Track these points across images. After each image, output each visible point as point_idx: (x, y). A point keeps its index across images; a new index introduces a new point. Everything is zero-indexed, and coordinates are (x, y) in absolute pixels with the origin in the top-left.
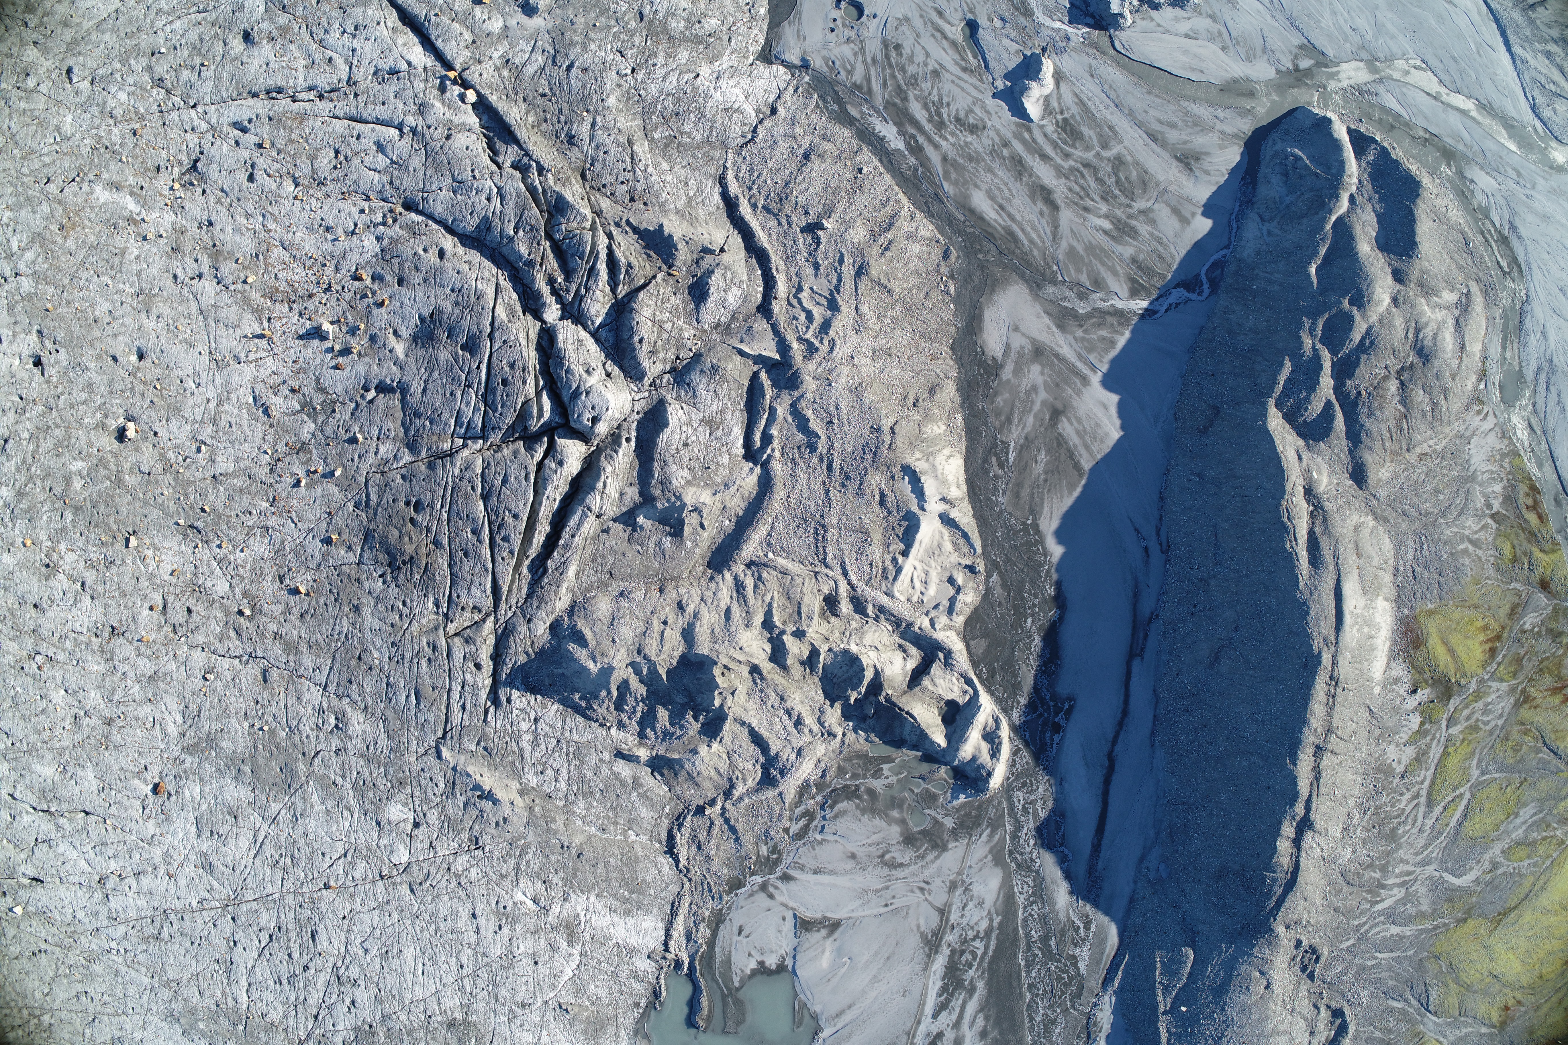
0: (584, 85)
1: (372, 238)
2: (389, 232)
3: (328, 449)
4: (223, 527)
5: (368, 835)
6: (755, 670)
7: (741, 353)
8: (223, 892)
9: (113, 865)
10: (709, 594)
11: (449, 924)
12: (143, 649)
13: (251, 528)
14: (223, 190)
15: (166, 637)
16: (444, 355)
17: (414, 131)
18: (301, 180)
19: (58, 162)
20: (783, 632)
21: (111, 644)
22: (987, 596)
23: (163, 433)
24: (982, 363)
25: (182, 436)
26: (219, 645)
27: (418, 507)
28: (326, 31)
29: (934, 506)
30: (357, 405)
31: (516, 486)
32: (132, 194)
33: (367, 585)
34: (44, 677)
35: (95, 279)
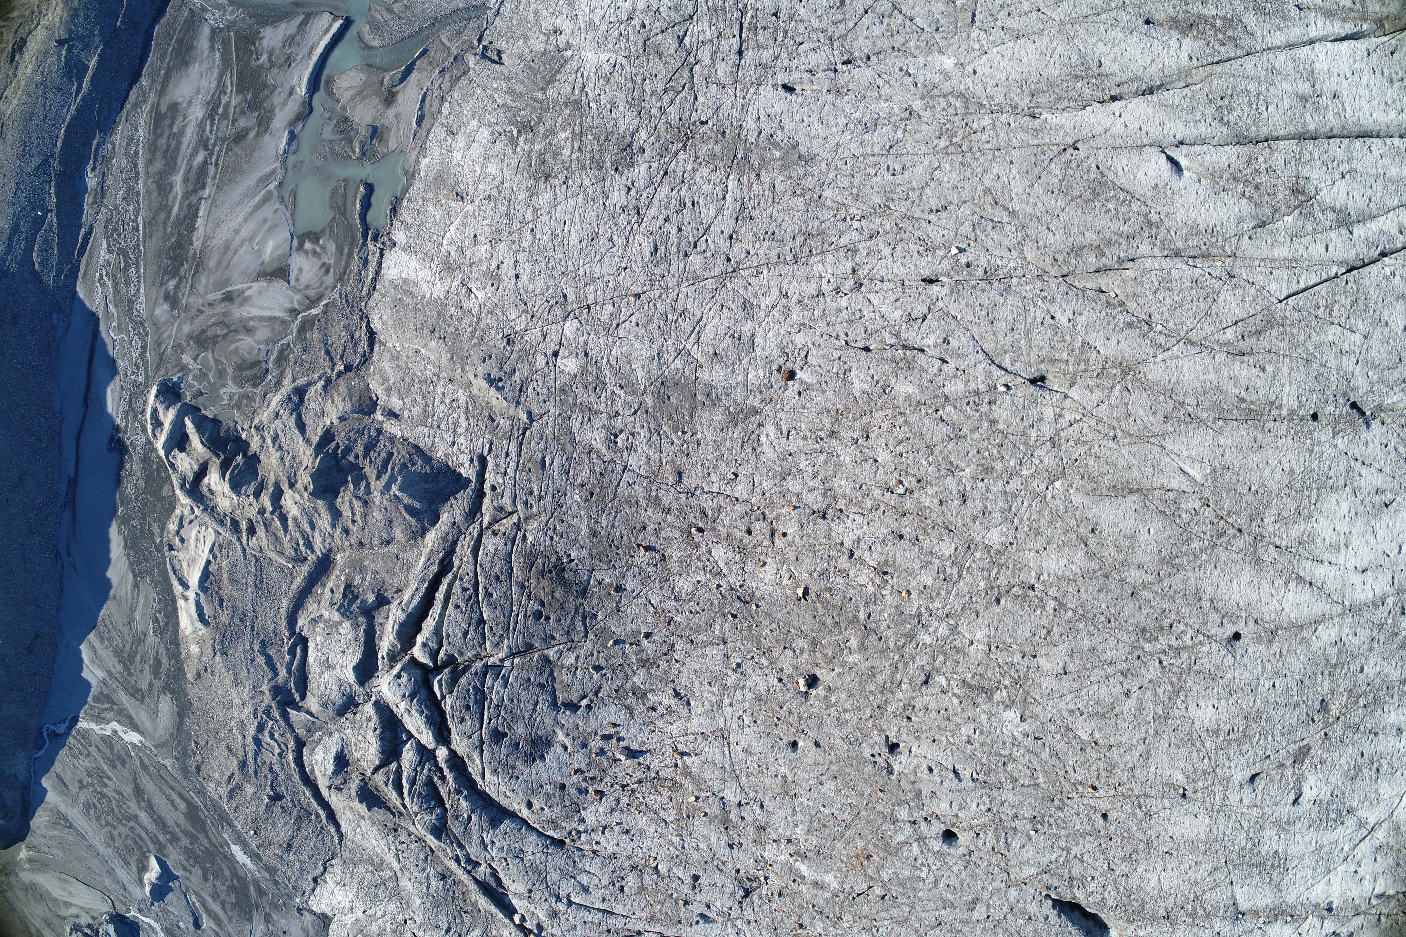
0: (437, 916)
1: (588, 822)
2: (574, 825)
3: (621, 662)
4: (716, 601)
5: (596, 344)
6: (292, 485)
7: (311, 714)
8: (737, 284)
9: (843, 302)
10: (328, 540)
11: (537, 268)
12: (794, 500)
13: (690, 600)
14: (721, 871)
15: (772, 510)
16: (520, 730)
17: (558, 899)
18: (651, 872)
19: (874, 911)
20: (272, 513)
21: (826, 504)
22: (163, 528)
23: (773, 681)
24: (172, 692)
25: (754, 677)
26: (722, 503)
27: (538, 615)
29: (191, 594)
30: (596, 694)
31: (457, 630)
32: (803, 878)
33: (585, 554)
34: (896, 474)
35: (836, 812)
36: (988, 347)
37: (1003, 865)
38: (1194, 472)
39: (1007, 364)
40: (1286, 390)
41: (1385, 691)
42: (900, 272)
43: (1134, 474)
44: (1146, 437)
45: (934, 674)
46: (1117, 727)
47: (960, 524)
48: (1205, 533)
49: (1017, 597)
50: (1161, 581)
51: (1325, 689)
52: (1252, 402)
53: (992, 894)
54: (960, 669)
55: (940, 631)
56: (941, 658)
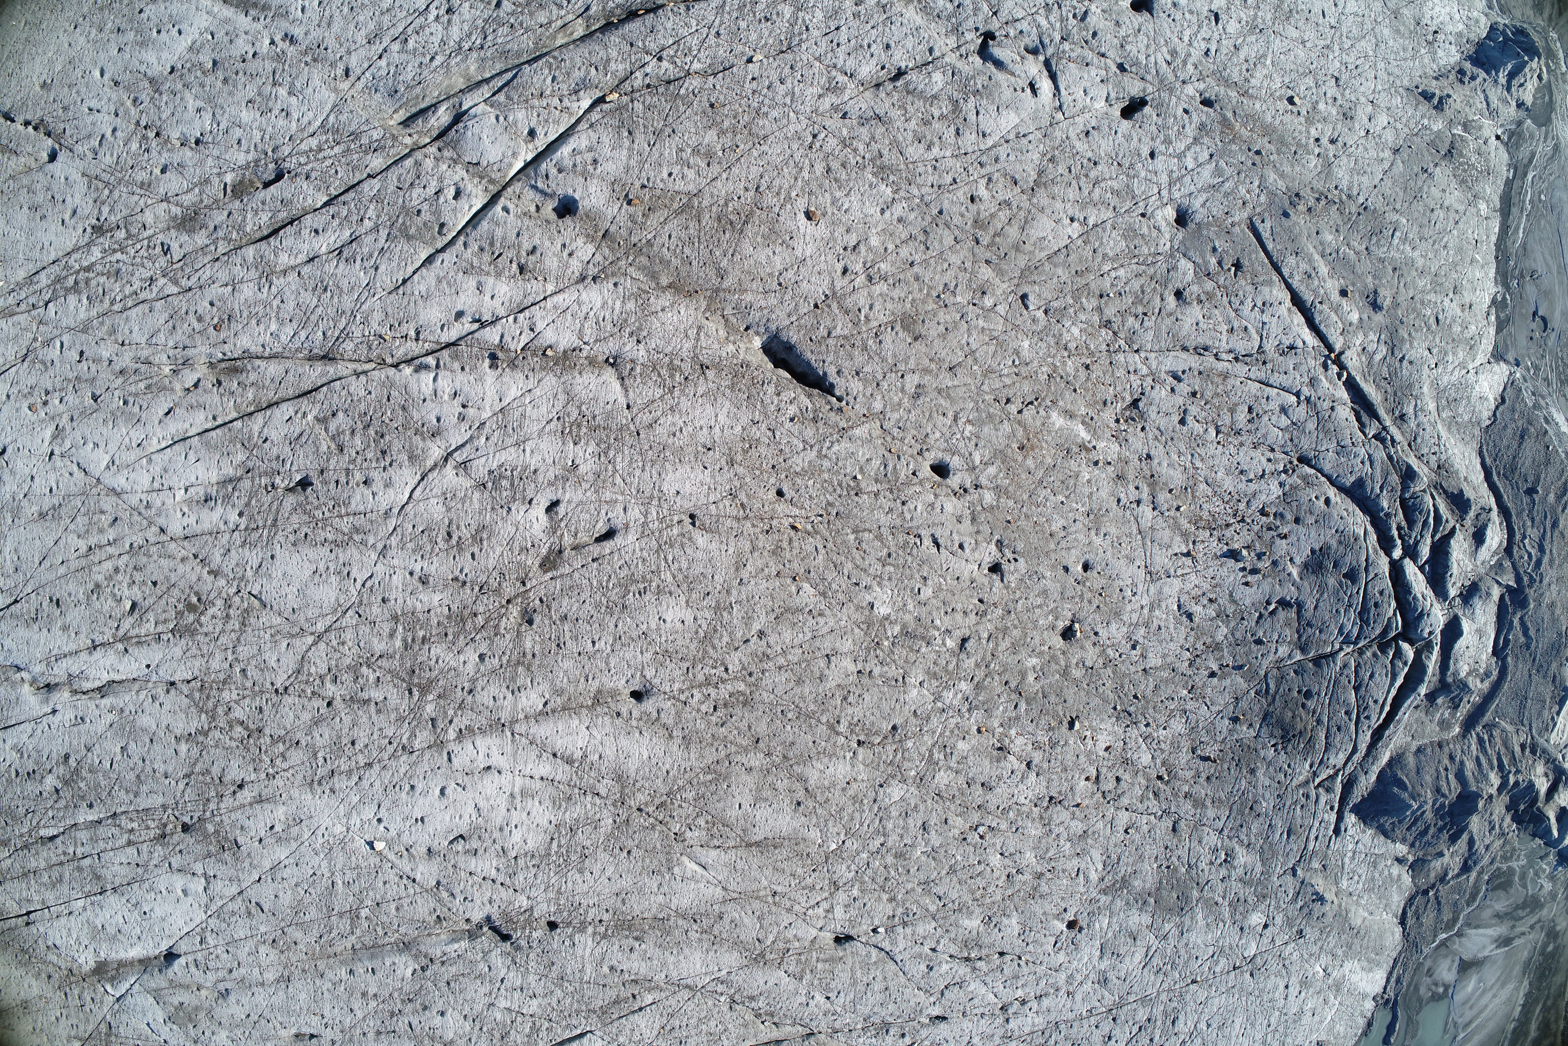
0: (1410, 375)
1: (1276, 483)
3: (1238, 649)
4: (1152, 712)
5: (1232, 937)
8: (1110, 1000)
9: (1020, 993)
11: (1270, 996)
12: (1079, 814)
13: (1173, 711)
14: (1158, 428)
15: (1098, 803)
16: (1332, 581)
17: (1308, 400)
18: (1222, 429)
19: (1017, 385)
21: (1049, 812)
23: (1104, 634)
25: (1121, 637)
26: (1140, 806)
27: (1308, 695)
28: (1242, 303)
30: (1261, 616)
31: (1378, 680)
32: (1083, 423)
33: (1262, 753)
34: (985, 844)
35: (1052, 498)
36: (891, 965)
37: (889, 439)
38: (692, 866)
39: (874, 952)
40: (588, 951)
41: (450, 631)
42: (967, 1025)
43: (755, 862)
44: (741, 898)
45: (957, 650)
46: (773, 599)
47: (929, 801)
48: (680, 806)
49: (876, 733)
50: (728, 756)
51: (529, 638)
52: (627, 937)
53: (899, 404)
54: (933, 656)
55: (951, 695)
56: (951, 667)
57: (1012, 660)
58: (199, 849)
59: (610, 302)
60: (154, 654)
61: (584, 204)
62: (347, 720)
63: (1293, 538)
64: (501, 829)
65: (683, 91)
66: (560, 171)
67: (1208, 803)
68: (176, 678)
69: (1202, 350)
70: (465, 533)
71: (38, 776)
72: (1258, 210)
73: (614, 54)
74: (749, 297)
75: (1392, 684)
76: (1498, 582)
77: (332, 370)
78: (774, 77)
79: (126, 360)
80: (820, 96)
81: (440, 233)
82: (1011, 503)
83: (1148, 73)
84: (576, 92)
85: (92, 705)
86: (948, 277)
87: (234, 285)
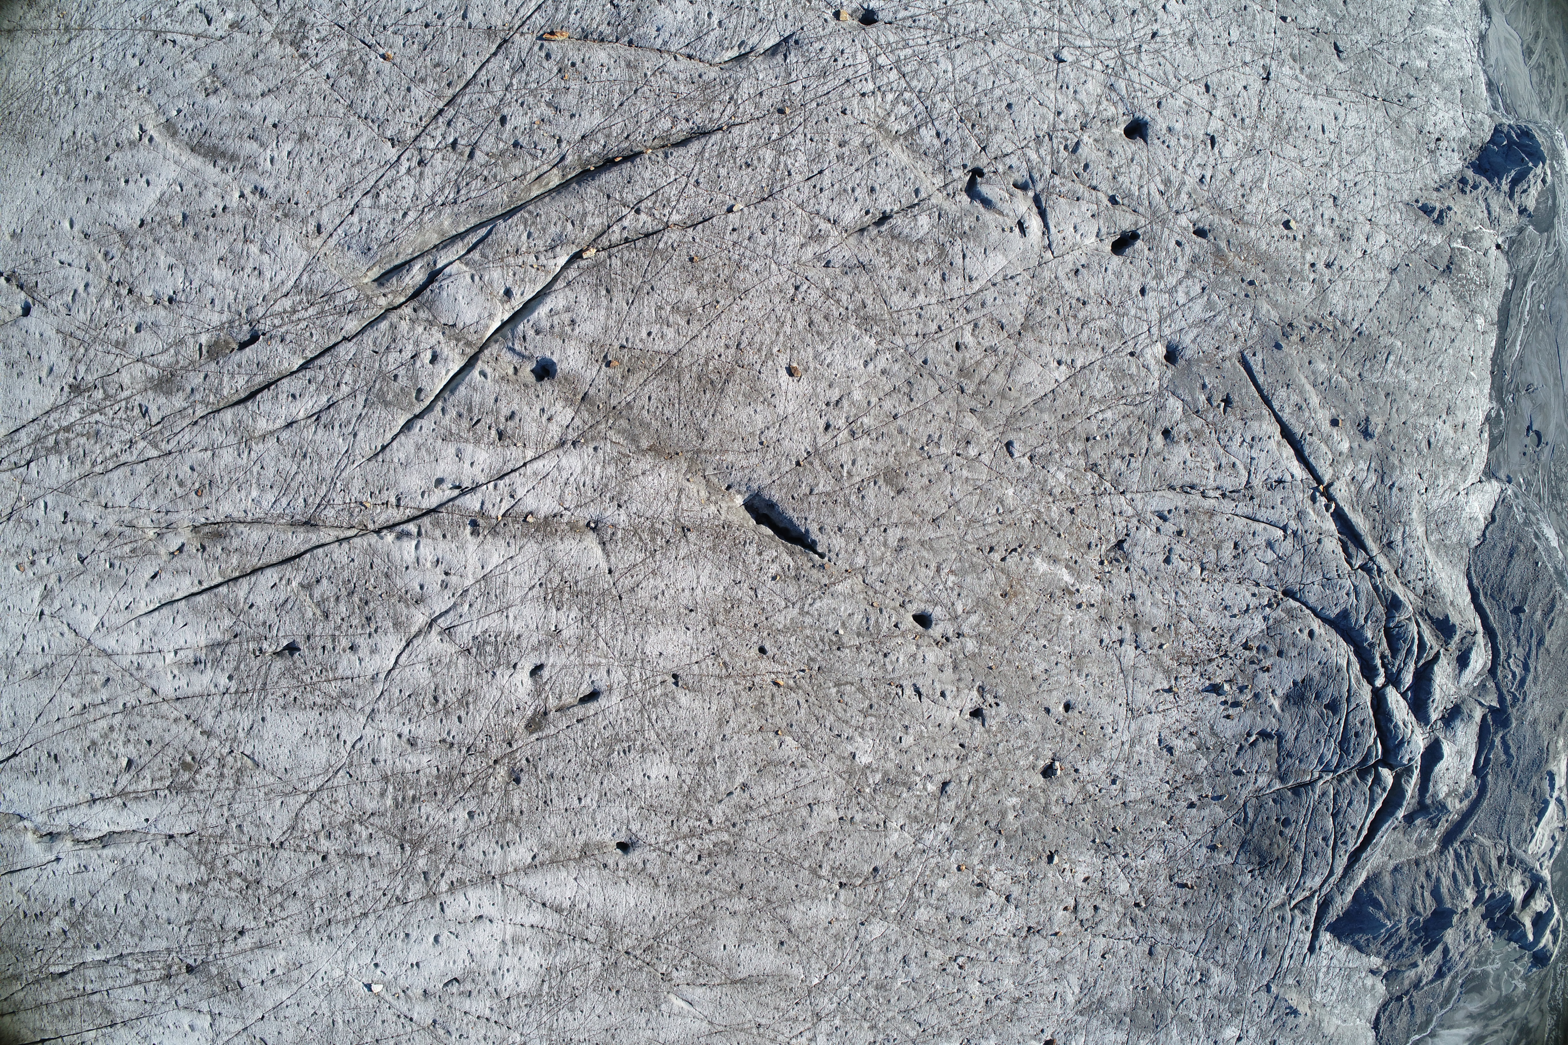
0: (1400, 502)
1: (1261, 617)
2: (1274, 615)
3: (1218, 780)
4: (1129, 842)
6: (1466, 912)
10: (1443, 865)
12: (1056, 942)
13: (1152, 842)
14: (1143, 568)
15: (1076, 930)
16: (1313, 713)
17: (1295, 533)
18: (1207, 566)
19: (1001, 533)
21: (1028, 941)
23: (1084, 770)
25: (1101, 773)
27: (1286, 823)
28: (1230, 439)
30: (1241, 747)
31: (1357, 807)
32: (1067, 567)
33: (1239, 879)
35: (1034, 642)
37: (871, 593)
38: (678, 1003)
41: (439, 791)
43: (740, 998)
44: (726, 1031)
45: (938, 794)
46: (755, 752)
47: (910, 936)
48: (667, 949)
49: (858, 875)
50: (712, 901)
51: (516, 796)
53: (882, 559)
54: (914, 800)
55: (931, 837)
56: (931, 810)
57: (992, 801)
58: (204, 989)
59: (590, 467)
60: (153, 809)
61: (562, 367)
62: (342, 873)
63: (1275, 671)
64: (494, 973)
65: (661, 245)
66: (537, 332)
67: (1185, 927)
68: (175, 831)
69: (1188, 488)
70: (452, 697)
71: (45, 919)
72: (1250, 343)
73: (590, 207)
74: (730, 458)
75: (1370, 810)
76: (1480, 704)
77: (314, 538)
78: (755, 227)
79: (110, 523)
80: (802, 246)
81: (417, 398)
82: (993, 650)
83: (1141, 205)
84: (553, 248)
85: (94, 854)
86: (932, 429)
87: (213, 449)
